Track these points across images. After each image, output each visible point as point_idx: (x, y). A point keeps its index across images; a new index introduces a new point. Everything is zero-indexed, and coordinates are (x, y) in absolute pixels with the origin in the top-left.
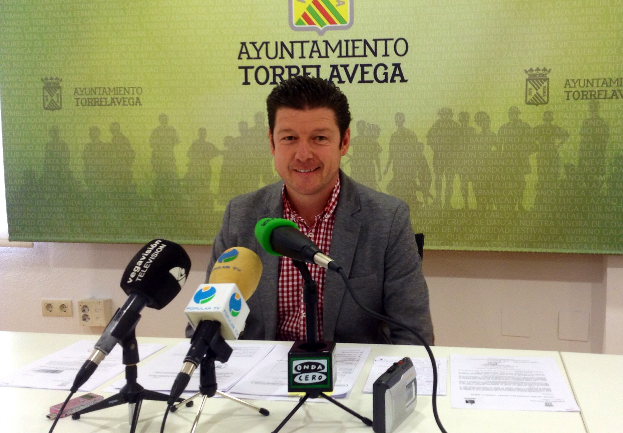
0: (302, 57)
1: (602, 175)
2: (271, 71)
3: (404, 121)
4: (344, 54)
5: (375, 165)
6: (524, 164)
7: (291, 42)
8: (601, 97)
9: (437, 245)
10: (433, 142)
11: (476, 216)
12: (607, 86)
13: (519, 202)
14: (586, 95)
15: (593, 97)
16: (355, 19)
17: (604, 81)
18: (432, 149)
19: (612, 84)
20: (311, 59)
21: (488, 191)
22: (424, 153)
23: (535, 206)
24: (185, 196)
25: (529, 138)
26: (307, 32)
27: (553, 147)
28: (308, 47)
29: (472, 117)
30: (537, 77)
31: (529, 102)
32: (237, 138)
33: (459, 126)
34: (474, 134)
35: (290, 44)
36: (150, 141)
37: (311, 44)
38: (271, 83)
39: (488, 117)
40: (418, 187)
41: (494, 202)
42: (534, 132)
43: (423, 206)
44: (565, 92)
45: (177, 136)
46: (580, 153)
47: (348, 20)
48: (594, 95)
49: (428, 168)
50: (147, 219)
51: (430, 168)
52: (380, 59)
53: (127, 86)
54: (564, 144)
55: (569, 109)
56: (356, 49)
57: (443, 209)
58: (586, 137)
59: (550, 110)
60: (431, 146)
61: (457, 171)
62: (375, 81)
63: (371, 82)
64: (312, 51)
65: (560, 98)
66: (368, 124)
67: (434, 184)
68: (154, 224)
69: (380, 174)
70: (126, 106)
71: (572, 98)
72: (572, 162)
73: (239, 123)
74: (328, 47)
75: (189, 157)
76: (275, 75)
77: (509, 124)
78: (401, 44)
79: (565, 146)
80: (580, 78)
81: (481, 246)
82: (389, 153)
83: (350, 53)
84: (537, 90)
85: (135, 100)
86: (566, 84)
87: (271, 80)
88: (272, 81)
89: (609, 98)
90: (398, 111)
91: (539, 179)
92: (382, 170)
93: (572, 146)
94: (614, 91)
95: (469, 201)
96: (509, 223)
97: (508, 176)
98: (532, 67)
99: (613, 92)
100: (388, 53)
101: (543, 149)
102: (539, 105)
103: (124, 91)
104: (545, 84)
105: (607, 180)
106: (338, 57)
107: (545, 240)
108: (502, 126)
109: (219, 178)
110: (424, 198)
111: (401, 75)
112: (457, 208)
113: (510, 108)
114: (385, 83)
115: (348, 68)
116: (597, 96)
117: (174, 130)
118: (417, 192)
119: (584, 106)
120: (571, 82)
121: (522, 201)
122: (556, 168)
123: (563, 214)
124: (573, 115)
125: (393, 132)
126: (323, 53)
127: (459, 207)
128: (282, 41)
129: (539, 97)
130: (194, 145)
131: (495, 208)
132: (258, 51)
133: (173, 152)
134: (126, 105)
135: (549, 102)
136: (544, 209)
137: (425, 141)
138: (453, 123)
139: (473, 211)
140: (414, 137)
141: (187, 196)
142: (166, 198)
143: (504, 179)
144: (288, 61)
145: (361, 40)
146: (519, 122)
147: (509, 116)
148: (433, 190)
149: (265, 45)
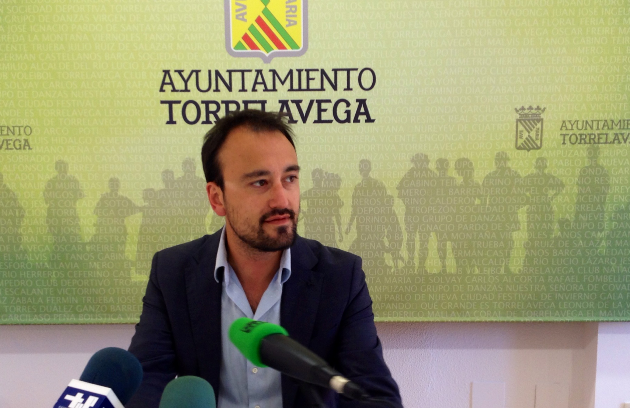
0: (243, 90)
1: (601, 231)
2: (203, 107)
3: (370, 169)
4: (296, 86)
5: (335, 223)
6: (512, 220)
7: (228, 71)
8: (601, 141)
9: (409, 316)
10: (405, 194)
11: (455, 281)
12: (608, 129)
13: (505, 264)
14: (584, 139)
15: (592, 141)
16: (310, 44)
17: (604, 124)
18: (404, 203)
19: (614, 126)
20: (254, 93)
21: (470, 251)
22: (394, 208)
23: (524, 268)
24: (93, 264)
25: (519, 189)
26: (249, 58)
27: (546, 200)
28: (250, 78)
29: (452, 165)
30: (530, 117)
31: (520, 146)
32: (161, 191)
33: (436, 175)
34: (454, 185)
35: (228, 74)
36: (44, 194)
37: (254, 74)
38: (203, 123)
39: (471, 164)
40: (386, 248)
41: (476, 264)
42: (524, 182)
43: (392, 270)
44: (561, 135)
45: (80, 188)
46: (577, 206)
47: (301, 45)
48: (593, 139)
49: (398, 227)
50: (42, 294)
51: (401, 225)
52: (341, 94)
53: (11, 124)
54: (559, 197)
55: (564, 155)
56: (311, 81)
57: (417, 274)
58: (584, 187)
59: (543, 156)
60: (402, 200)
61: (433, 229)
62: (334, 121)
63: (330, 121)
64: (256, 83)
65: (555, 142)
66: (326, 173)
67: (405, 245)
68: (53, 300)
69: (340, 233)
70: (10, 151)
71: (569, 142)
72: (567, 216)
73: (163, 172)
74: (276, 78)
75: (97, 214)
76: (208, 112)
77: (496, 172)
78: (367, 75)
79: (559, 198)
80: (578, 119)
81: (461, 316)
82: (352, 208)
83: (304, 86)
84: (529, 132)
85: (23, 142)
86: (562, 126)
87: (203, 118)
88: (205, 120)
89: (611, 143)
90: (363, 157)
91: (529, 236)
92: (344, 228)
93: (567, 199)
94: (616, 135)
95: (447, 264)
96: (493, 289)
97: (494, 233)
98: (524, 105)
99: (614, 136)
100: (351, 87)
101: (534, 201)
102: (531, 151)
103: (8, 131)
104: (539, 125)
105: (606, 237)
106: (289, 90)
107: (535, 307)
108: (487, 176)
109: (137, 240)
110: (393, 262)
111: (367, 113)
112: (433, 272)
113: (496, 154)
114: (347, 124)
115: (301, 104)
116: (596, 140)
117: (76, 181)
118: (385, 254)
119: (581, 151)
120: (567, 123)
121: (508, 263)
122: (549, 224)
123: (557, 277)
124: (569, 162)
125: (357, 183)
126: (270, 86)
127: (435, 271)
128: (217, 69)
129: (532, 142)
130: (103, 199)
131: (477, 271)
132: (186, 82)
133: (75, 209)
134: (11, 149)
135: (542, 148)
136: (534, 271)
137: (395, 193)
138: (429, 172)
139: (452, 275)
140: (382, 188)
141: (95, 263)
142: (68, 267)
143: (489, 237)
144: (224, 95)
145: (317, 70)
146: (507, 171)
147: (496, 163)
148: (404, 252)
149: (194, 74)
